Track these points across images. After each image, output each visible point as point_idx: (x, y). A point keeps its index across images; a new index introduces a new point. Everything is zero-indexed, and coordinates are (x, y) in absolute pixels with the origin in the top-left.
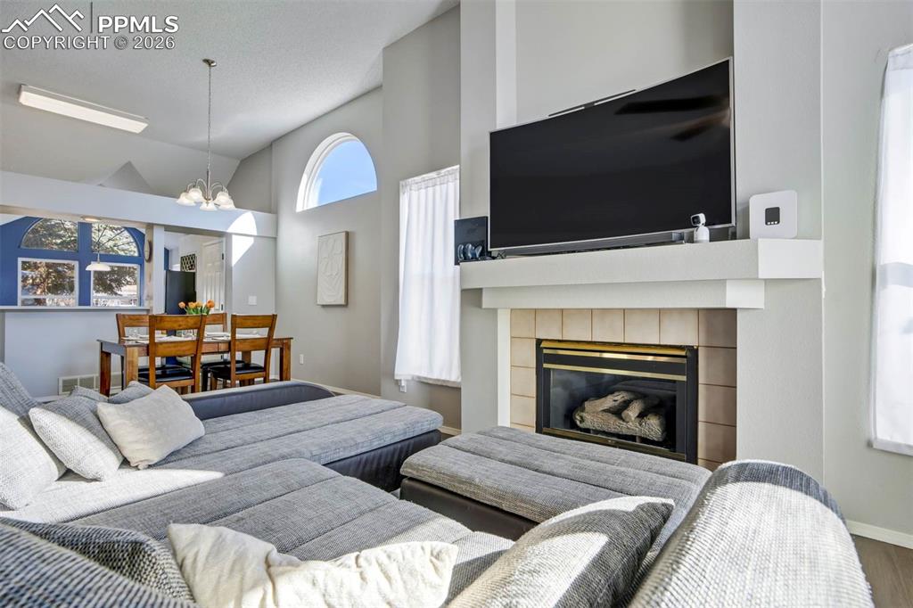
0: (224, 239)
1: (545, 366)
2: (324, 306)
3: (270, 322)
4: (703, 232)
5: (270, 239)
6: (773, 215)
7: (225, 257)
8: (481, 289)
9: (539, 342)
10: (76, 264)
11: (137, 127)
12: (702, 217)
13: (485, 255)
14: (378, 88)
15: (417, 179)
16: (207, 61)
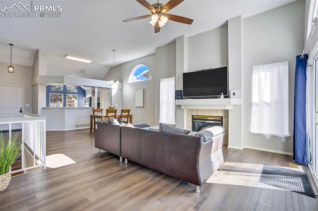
0: (110, 90)
1: (194, 120)
2: (137, 107)
3: (129, 111)
4: (223, 96)
5: (121, 90)
6: (234, 94)
7: (110, 94)
8: (181, 105)
9: (193, 116)
10: (63, 95)
11: (88, 62)
12: (222, 94)
13: (182, 98)
14: (154, 54)
15: (165, 79)
16: (114, 50)
